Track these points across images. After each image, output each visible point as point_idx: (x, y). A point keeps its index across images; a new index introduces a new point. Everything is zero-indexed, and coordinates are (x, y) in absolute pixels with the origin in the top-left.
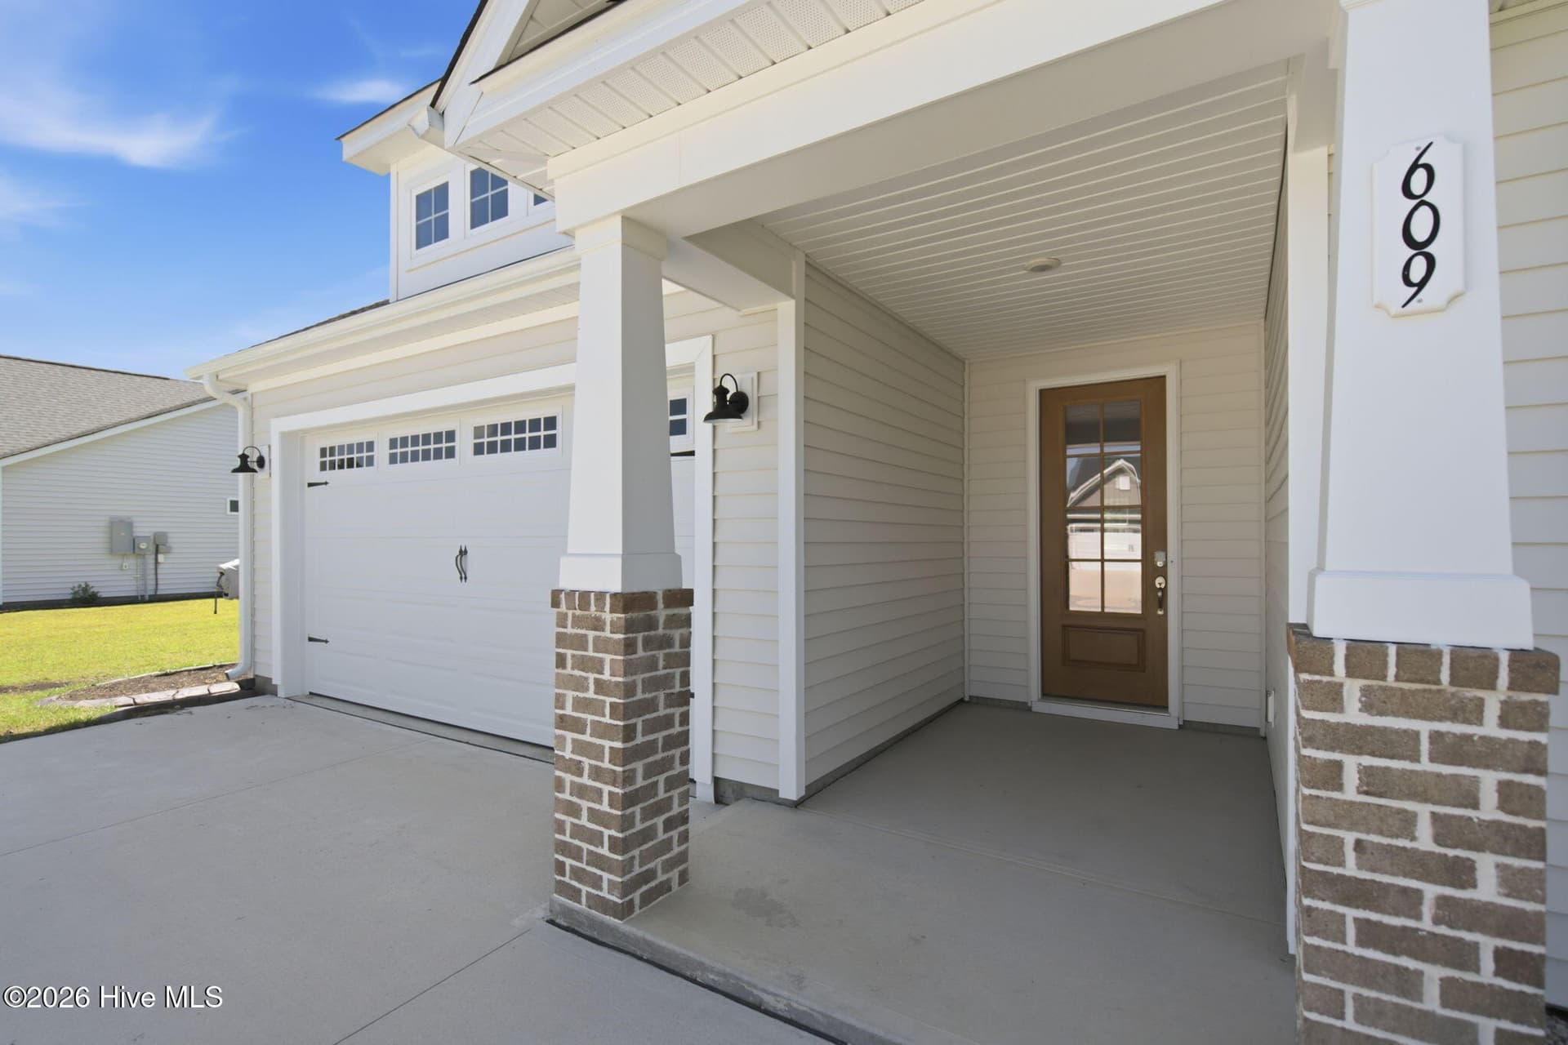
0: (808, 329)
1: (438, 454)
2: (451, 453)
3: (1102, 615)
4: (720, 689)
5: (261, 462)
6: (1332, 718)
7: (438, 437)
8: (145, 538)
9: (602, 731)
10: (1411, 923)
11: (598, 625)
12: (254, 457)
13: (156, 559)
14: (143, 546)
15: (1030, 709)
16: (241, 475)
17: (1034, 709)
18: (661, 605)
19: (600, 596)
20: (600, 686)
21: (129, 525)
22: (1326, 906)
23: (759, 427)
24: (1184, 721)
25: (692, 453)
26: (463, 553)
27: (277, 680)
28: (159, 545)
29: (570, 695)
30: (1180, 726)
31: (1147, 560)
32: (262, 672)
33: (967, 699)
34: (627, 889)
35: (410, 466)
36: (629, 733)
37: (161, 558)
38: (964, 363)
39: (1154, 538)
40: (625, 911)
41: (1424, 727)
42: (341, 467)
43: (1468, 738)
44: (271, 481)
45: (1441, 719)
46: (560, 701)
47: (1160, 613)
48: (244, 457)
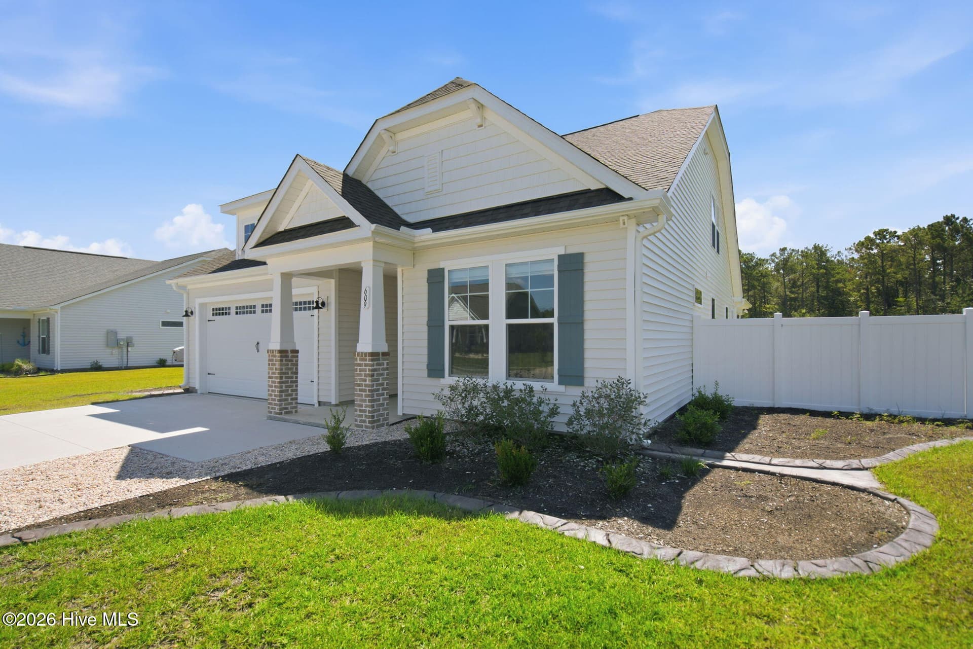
1: (251, 313)
2: (254, 312)
4: (320, 378)
5: (192, 313)
7: (251, 307)
8: (123, 340)
9: (276, 378)
11: (275, 356)
12: (190, 311)
13: (127, 349)
14: (122, 343)
16: (185, 318)
18: (289, 352)
20: (276, 369)
21: (116, 333)
23: (326, 310)
26: (258, 343)
27: (197, 387)
28: (129, 343)
29: (271, 371)
32: (192, 385)
34: (281, 409)
35: (242, 315)
36: (281, 378)
37: (130, 349)
40: (281, 413)
42: (219, 315)
44: (195, 320)
46: (269, 373)
48: (186, 312)
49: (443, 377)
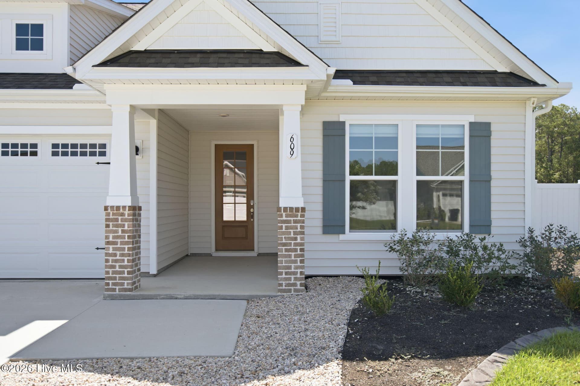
0: (159, 128)
3: (235, 221)
6: (281, 219)
9: (124, 243)
10: (291, 247)
11: (123, 215)
15: (211, 255)
17: (213, 255)
18: (137, 210)
19: (124, 207)
20: (124, 231)
22: (281, 247)
23: (142, 158)
24: (259, 253)
25: (109, 163)
29: (111, 235)
30: (257, 255)
31: (248, 203)
33: (189, 255)
34: (134, 283)
38: (189, 132)
39: (250, 196)
40: (134, 289)
41: (292, 219)
43: (297, 220)
45: (294, 217)
46: (107, 237)
47: (252, 220)
49: (344, 233)
